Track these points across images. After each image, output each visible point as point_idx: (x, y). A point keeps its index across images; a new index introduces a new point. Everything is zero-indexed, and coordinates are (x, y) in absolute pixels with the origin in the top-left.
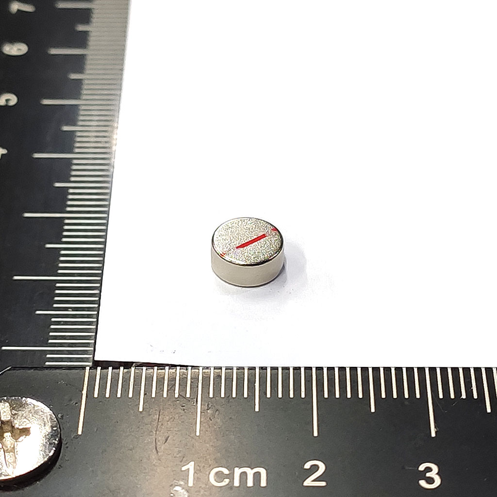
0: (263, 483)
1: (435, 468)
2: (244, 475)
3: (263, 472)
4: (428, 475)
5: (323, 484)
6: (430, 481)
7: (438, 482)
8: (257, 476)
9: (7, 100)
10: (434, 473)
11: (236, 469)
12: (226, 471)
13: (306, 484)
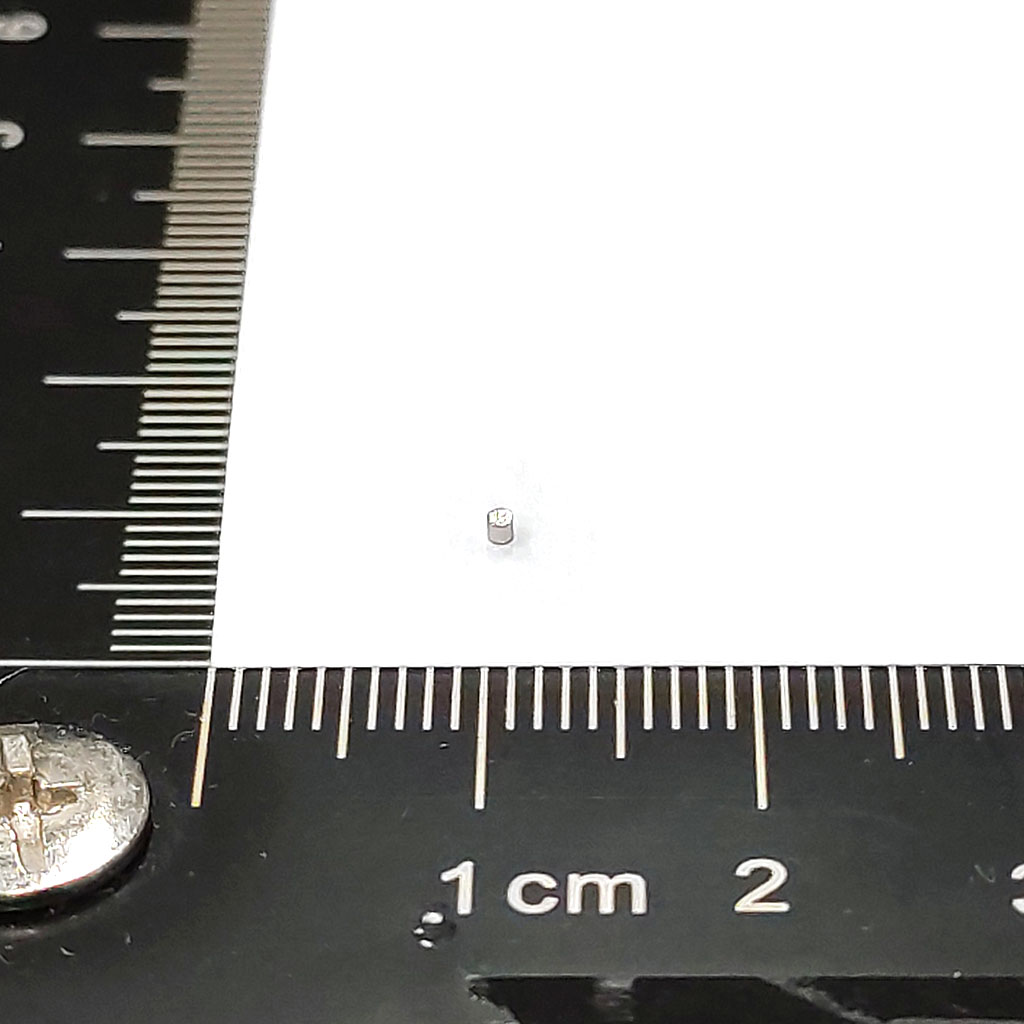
0: (639, 906)
2: (591, 893)
3: (638, 884)
8: (623, 893)
11: (573, 877)
12: (548, 882)
13: (741, 907)
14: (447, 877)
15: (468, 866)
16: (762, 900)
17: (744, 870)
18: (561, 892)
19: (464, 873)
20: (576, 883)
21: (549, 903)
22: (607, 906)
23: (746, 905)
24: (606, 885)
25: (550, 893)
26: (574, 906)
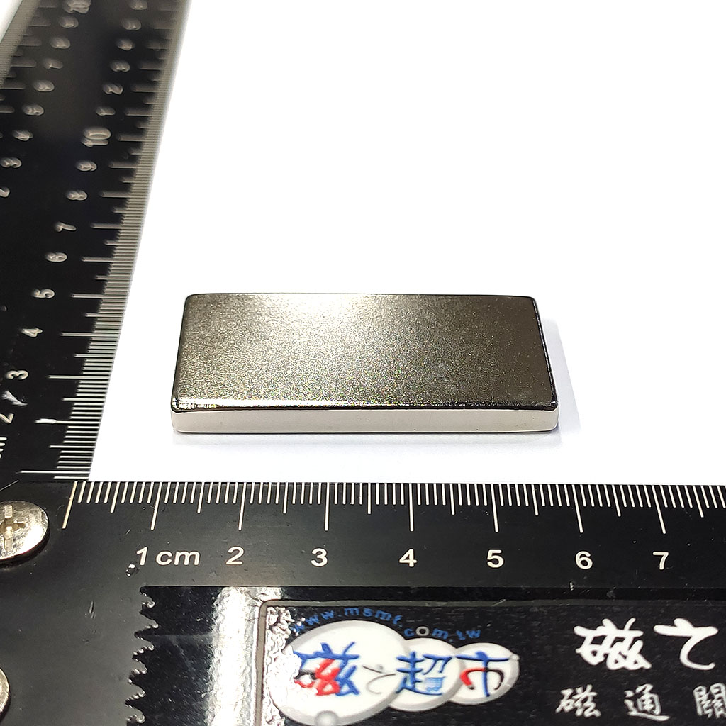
0: (196, 562)
1: (324, 552)
2: (182, 558)
3: (197, 555)
4: (318, 556)
5: (241, 563)
6: (321, 561)
7: (325, 561)
8: (192, 557)
9: (46, 295)
10: (323, 556)
11: (178, 553)
12: (170, 554)
13: (228, 563)
14: (138, 552)
15: (146, 548)
16: (235, 560)
17: (231, 551)
18: (173, 558)
19: (144, 551)
20: (178, 554)
21: (169, 561)
22: (186, 562)
23: (230, 562)
24: (188, 555)
25: (170, 558)
26: (176, 562)
